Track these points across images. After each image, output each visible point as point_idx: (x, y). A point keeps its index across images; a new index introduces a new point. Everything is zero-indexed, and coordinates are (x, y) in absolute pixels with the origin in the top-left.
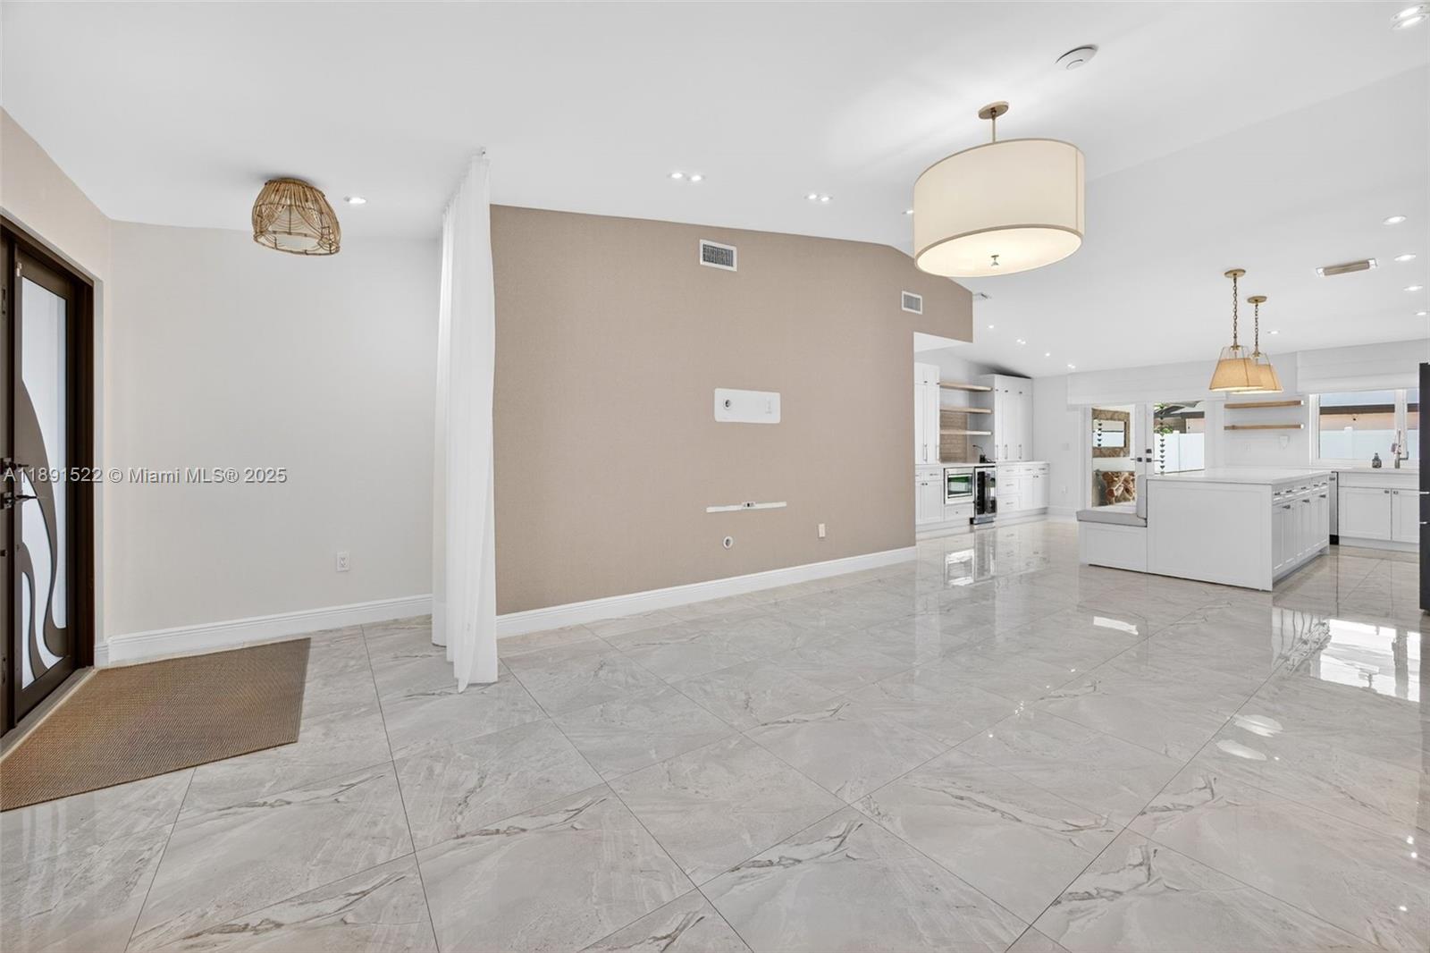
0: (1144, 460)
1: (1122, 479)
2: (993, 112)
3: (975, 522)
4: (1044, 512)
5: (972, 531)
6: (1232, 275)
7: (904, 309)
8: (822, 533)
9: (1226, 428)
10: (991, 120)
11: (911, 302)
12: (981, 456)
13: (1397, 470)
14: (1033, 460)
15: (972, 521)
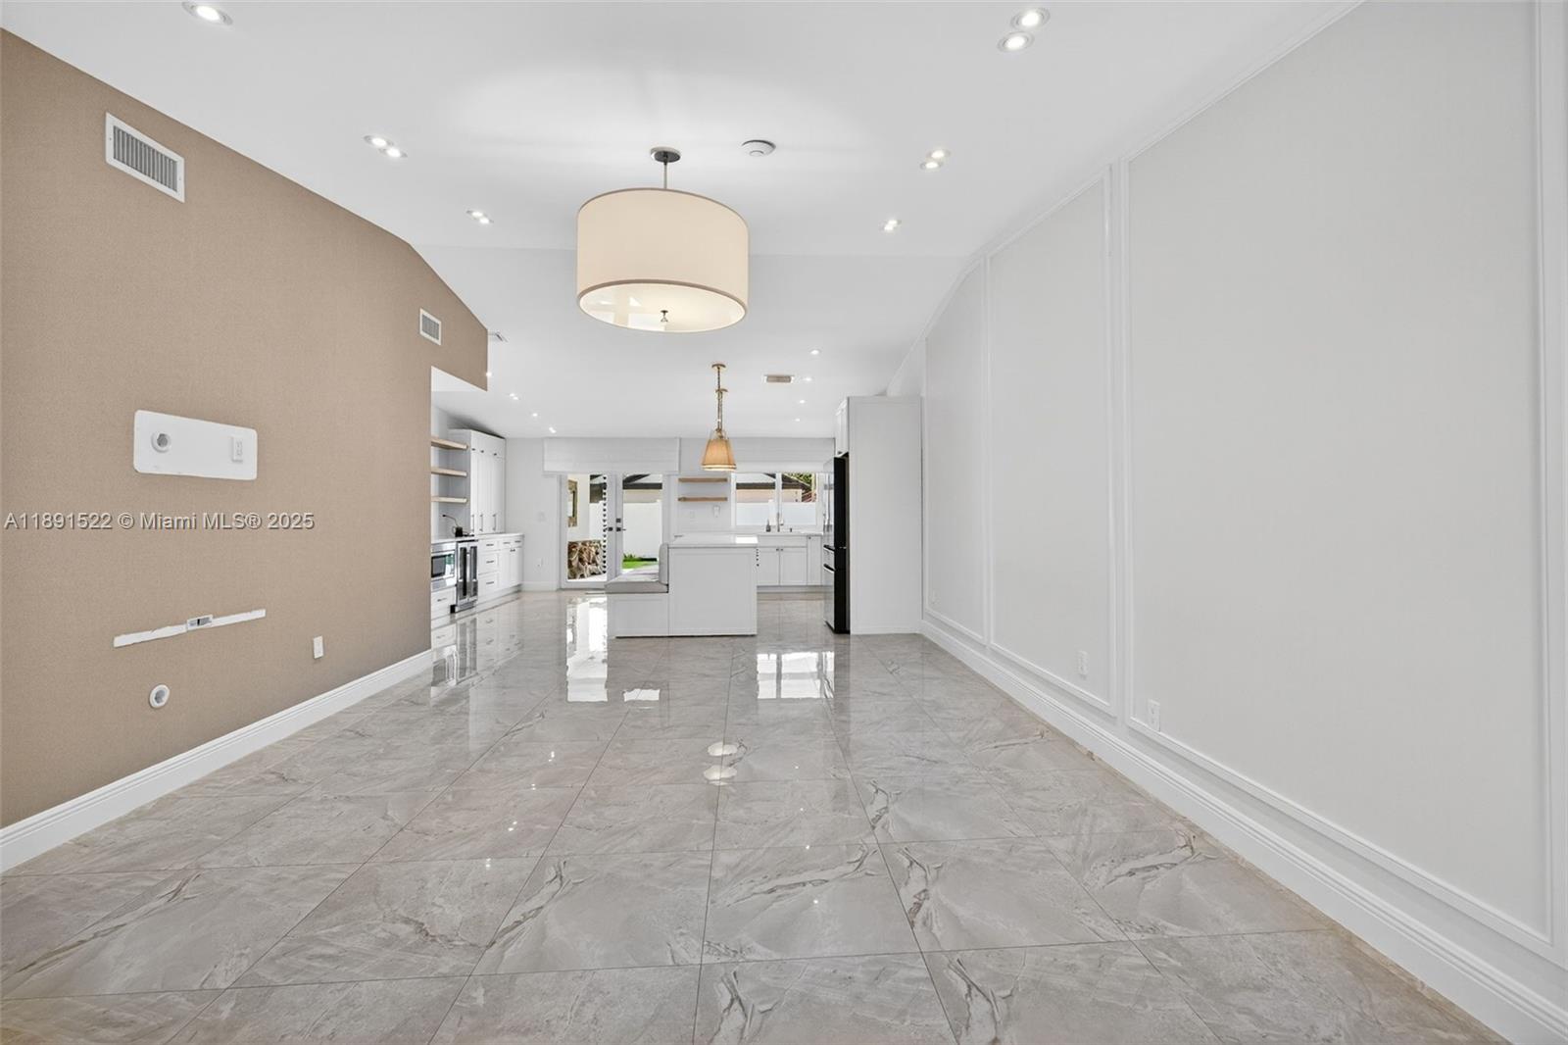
0: (614, 529)
1: (578, 548)
2: (666, 156)
3: (457, 609)
4: (518, 590)
5: (452, 622)
6: (716, 368)
7: (422, 333)
8: (319, 652)
9: (680, 499)
10: (663, 163)
11: (431, 328)
12: (457, 529)
13: (768, 533)
14: (505, 533)
15: (453, 609)
